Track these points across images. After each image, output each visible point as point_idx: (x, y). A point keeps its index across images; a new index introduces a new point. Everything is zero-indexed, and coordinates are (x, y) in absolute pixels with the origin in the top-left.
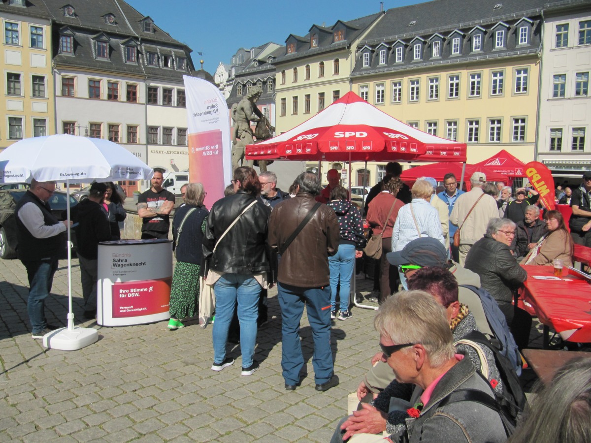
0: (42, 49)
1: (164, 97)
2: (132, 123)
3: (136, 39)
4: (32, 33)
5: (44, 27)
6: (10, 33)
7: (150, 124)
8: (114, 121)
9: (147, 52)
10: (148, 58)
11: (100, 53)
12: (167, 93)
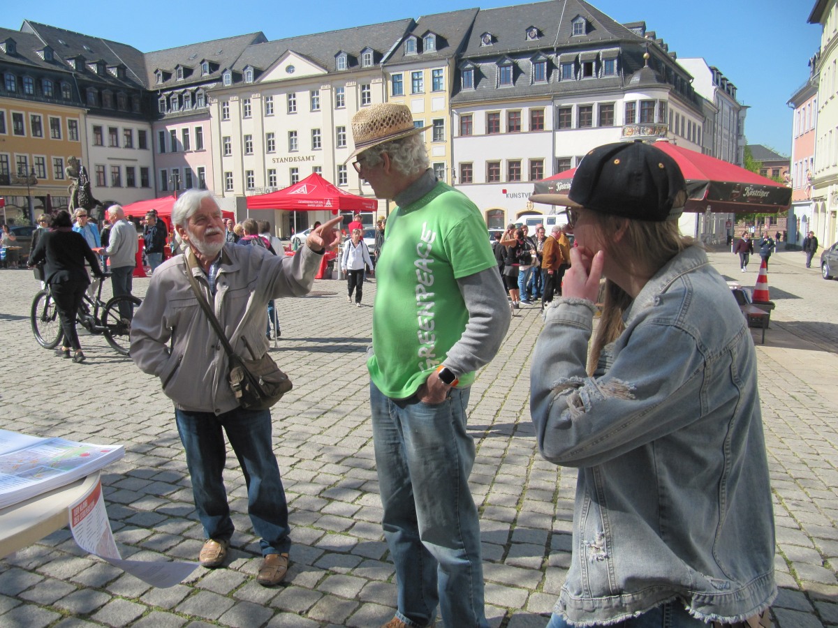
0: (442, 91)
1: (580, 117)
2: (536, 156)
3: (550, 50)
4: (434, 77)
5: (443, 68)
6: (416, 82)
7: (559, 154)
8: (514, 157)
9: (561, 63)
10: (562, 71)
11: (504, 80)
12: (585, 111)
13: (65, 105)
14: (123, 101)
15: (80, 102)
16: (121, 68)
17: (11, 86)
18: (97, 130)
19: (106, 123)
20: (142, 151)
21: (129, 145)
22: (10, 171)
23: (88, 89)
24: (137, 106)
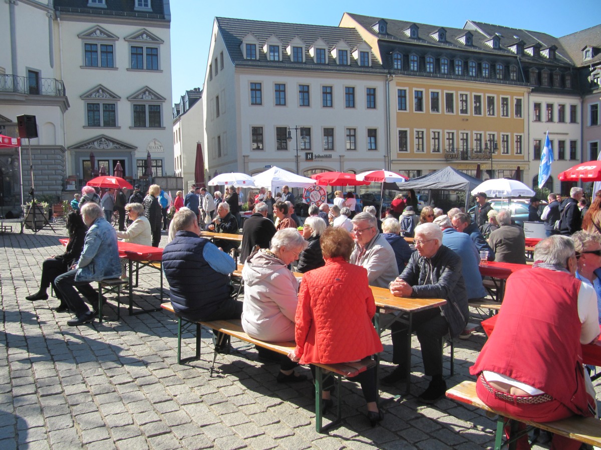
13: (514, 85)
14: (557, 79)
15: (523, 82)
16: (553, 50)
17: (472, 72)
18: (537, 106)
19: (544, 99)
20: (573, 125)
21: (562, 119)
22: (469, 147)
23: (530, 70)
24: (568, 83)
